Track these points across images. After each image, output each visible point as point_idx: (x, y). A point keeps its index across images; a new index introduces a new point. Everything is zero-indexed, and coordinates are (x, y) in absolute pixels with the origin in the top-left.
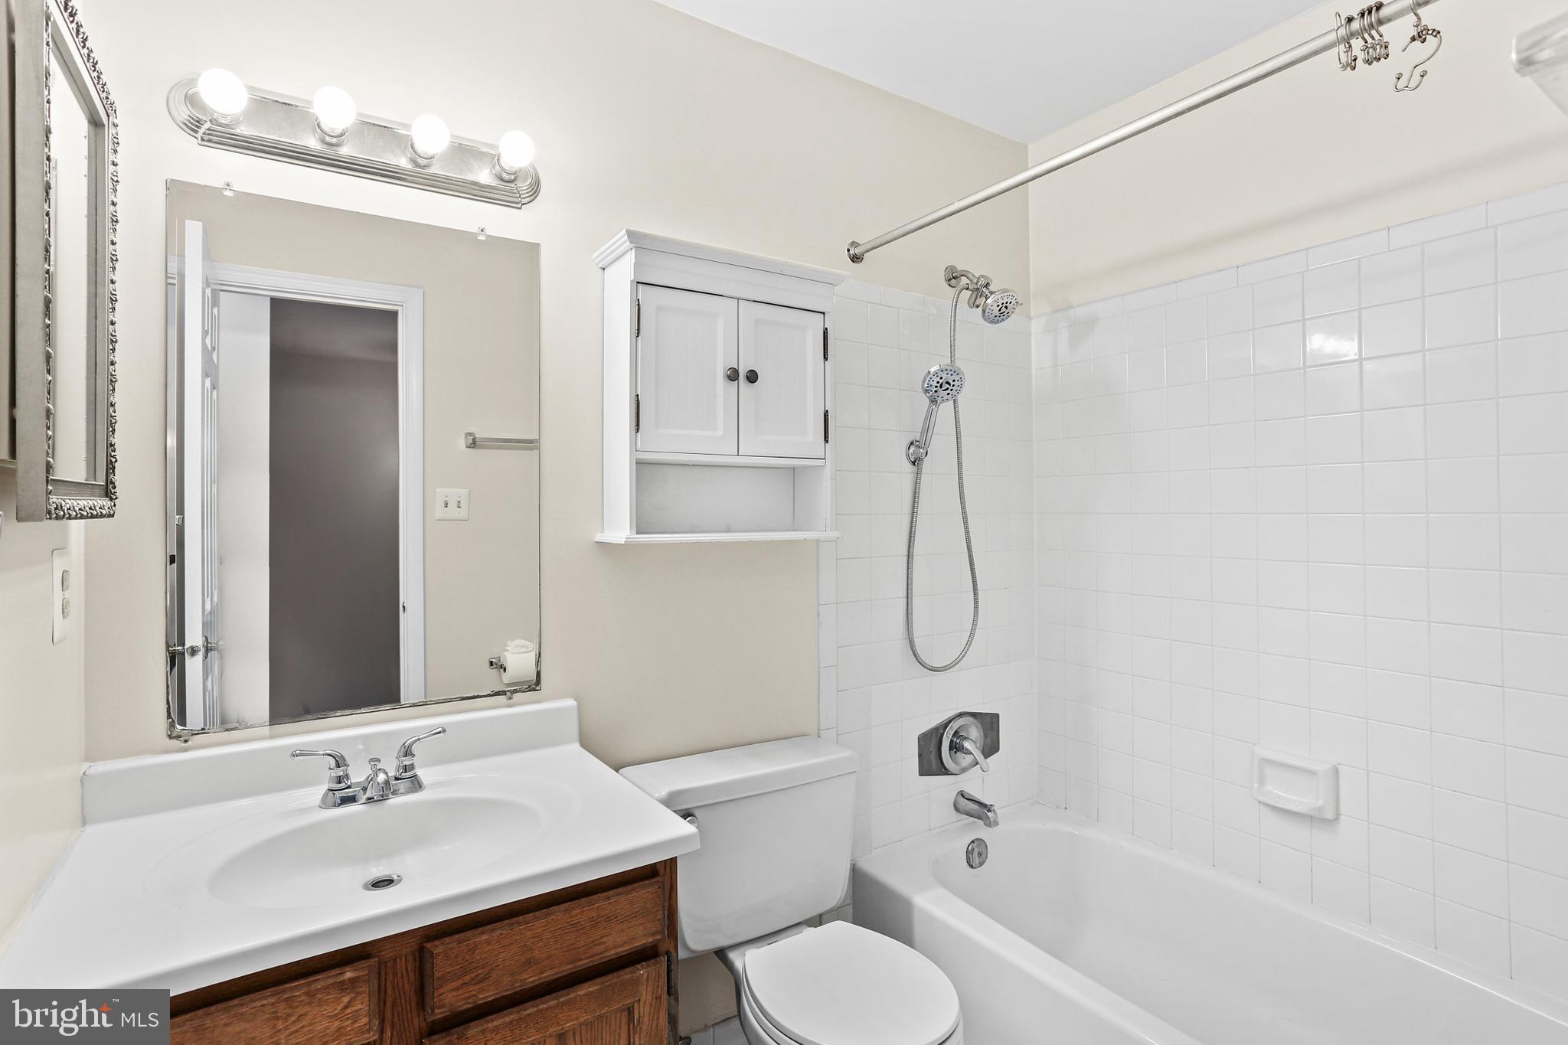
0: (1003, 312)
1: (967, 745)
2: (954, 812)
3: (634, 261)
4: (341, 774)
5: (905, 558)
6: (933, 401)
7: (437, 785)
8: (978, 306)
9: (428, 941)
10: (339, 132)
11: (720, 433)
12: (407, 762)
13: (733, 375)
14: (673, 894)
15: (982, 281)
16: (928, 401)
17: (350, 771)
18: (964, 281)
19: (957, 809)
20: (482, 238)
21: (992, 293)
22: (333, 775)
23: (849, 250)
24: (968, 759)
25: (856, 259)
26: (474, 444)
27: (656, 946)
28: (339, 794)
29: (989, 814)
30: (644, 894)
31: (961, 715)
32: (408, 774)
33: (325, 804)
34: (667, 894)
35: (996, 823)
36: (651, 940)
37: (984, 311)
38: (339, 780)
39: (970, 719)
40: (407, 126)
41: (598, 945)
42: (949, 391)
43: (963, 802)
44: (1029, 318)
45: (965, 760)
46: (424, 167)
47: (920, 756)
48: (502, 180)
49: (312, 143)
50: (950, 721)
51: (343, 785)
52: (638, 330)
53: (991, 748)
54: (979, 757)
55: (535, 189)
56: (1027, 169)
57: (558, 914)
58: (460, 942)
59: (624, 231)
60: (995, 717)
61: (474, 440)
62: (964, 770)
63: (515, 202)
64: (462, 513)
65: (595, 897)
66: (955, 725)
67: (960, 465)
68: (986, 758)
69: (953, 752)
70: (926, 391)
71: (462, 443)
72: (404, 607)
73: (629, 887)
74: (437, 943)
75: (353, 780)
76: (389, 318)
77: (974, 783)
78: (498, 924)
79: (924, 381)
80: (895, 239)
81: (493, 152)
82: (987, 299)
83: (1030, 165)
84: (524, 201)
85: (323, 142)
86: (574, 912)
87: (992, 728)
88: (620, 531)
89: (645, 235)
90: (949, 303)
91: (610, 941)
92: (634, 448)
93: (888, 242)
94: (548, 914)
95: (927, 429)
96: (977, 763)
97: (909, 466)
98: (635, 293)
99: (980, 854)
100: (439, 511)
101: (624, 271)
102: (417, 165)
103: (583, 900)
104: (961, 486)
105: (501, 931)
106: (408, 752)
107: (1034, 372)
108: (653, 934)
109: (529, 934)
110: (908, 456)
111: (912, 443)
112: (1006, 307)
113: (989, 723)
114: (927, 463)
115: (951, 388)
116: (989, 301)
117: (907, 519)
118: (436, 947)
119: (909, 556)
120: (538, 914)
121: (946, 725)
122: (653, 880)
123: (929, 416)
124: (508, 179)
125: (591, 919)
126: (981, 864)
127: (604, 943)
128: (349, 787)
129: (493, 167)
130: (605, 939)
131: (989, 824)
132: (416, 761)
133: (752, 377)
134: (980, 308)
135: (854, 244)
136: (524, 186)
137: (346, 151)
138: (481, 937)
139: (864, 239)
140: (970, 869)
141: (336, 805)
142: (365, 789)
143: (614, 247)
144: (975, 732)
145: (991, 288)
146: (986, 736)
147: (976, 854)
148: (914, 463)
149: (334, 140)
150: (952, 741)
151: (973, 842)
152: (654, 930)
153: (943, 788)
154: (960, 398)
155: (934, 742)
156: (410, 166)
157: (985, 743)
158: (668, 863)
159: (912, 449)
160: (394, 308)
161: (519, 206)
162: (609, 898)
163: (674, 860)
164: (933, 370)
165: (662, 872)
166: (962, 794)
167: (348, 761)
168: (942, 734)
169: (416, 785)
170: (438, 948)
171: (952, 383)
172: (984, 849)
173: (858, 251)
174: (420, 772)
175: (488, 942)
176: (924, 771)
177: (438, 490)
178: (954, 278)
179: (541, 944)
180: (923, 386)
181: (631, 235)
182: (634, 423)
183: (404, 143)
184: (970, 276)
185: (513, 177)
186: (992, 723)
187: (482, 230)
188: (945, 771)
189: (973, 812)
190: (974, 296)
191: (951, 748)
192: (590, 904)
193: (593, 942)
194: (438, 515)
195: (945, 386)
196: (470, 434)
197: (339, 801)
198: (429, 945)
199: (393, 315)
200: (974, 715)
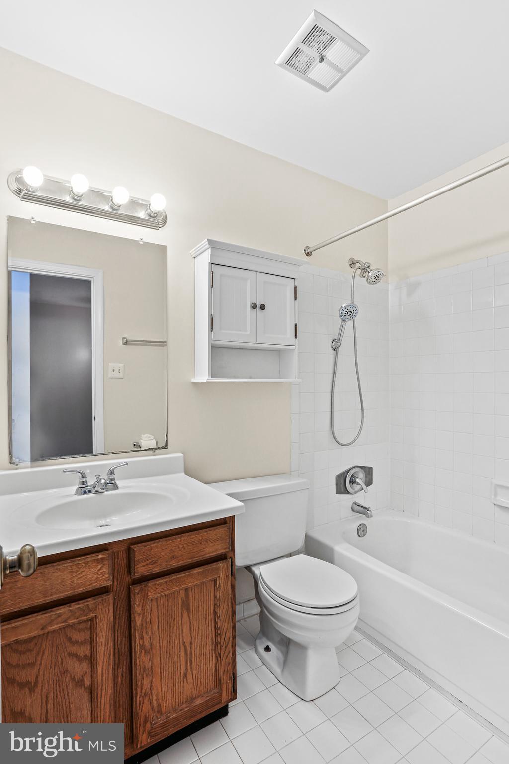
0: (377, 278)
1: (358, 480)
2: (352, 512)
3: (210, 253)
4: (84, 480)
5: (330, 394)
6: (344, 320)
7: (124, 488)
8: (364, 277)
9: (132, 545)
10: (80, 194)
11: (248, 333)
12: (112, 476)
13: (254, 306)
14: (233, 533)
15: (367, 265)
16: (341, 320)
17: (88, 479)
18: (358, 265)
19: (353, 510)
20: (141, 243)
21: (371, 270)
22: (81, 481)
23: (305, 250)
24: (358, 487)
25: (308, 254)
26: (126, 343)
27: (226, 554)
28: (83, 490)
29: (368, 512)
30: (221, 531)
31: (355, 467)
32: (112, 482)
33: (77, 493)
34: (231, 532)
35: (372, 516)
36: (224, 551)
37: (368, 279)
38: (83, 483)
39: (359, 469)
40: (110, 192)
41: (203, 551)
42: (351, 316)
43: (356, 508)
44: (388, 283)
45: (357, 487)
46: (116, 210)
47: (336, 485)
48: (150, 216)
49: (68, 199)
50: (350, 470)
51: (85, 486)
52: (212, 285)
53: (369, 483)
54: (364, 487)
55: (165, 221)
56: (387, 212)
57: (185, 537)
58: (145, 546)
59: (206, 240)
60: (371, 469)
61: (127, 341)
62: (356, 492)
63: (156, 227)
64: (121, 375)
65: (201, 531)
66: (352, 472)
67: (356, 350)
68: (367, 487)
69: (351, 484)
70: (341, 316)
71: (121, 342)
72: (95, 418)
73: (215, 528)
74: (136, 546)
75: (89, 484)
76: (87, 284)
77: (361, 498)
78: (160, 540)
79: (340, 311)
80: (328, 244)
81: (146, 203)
82: (369, 273)
83: (389, 210)
84: (160, 226)
85: (73, 199)
86: (192, 537)
87: (369, 474)
88: (203, 376)
89: (216, 241)
90: (351, 277)
91: (207, 550)
92: (210, 339)
93: (324, 246)
94: (181, 537)
95: (340, 334)
96: (363, 489)
97: (333, 351)
98: (210, 268)
99: (363, 531)
100: (111, 374)
101: (206, 257)
102: (113, 209)
103: (196, 532)
104: (356, 360)
105: (162, 542)
106: (112, 472)
107: (390, 308)
108: (225, 549)
109: (174, 544)
110: (332, 346)
111: (333, 341)
112: (378, 277)
113: (368, 471)
114: (340, 350)
115: (352, 314)
116: (370, 274)
117: (331, 375)
118: (135, 547)
119: (332, 392)
120: (177, 536)
121: (348, 471)
122: (225, 525)
123: (342, 327)
124: (153, 216)
125: (199, 540)
126: (364, 535)
127: (204, 551)
128: (87, 487)
129: (147, 210)
130: (205, 549)
131: (368, 516)
132: (116, 476)
133: (263, 307)
134: (366, 278)
135: (308, 247)
136: (160, 219)
137: (82, 203)
138: (153, 545)
139: (312, 245)
140: (359, 537)
141: (82, 494)
142: (94, 488)
143: (200, 247)
144: (361, 475)
145: (371, 268)
146: (366, 477)
147: (362, 531)
148: (334, 349)
149: (78, 199)
150: (351, 479)
151: (360, 525)
152: (225, 547)
153: (346, 500)
154: (356, 319)
155: (343, 478)
156: (110, 210)
157: (366, 480)
158: (231, 518)
159: (334, 343)
160: (90, 279)
161: (158, 228)
162: (206, 532)
163: (233, 517)
164: (344, 306)
165: (228, 522)
166: (355, 503)
167: (87, 475)
168: (347, 476)
169: (116, 487)
170: (136, 548)
171: (353, 312)
172: (365, 528)
173: (309, 250)
174: (117, 482)
175: (157, 547)
176: (338, 492)
177: (110, 364)
178: (354, 264)
179: (178, 549)
180: (339, 314)
181: (210, 241)
182: (210, 327)
183: (109, 199)
184: (360, 262)
185: (155, 215)
186: (369, 471)
187: (142, 239)
188: (348, 493)
189: (361, 511)
190: (363, 272)
191: (350, 483)
192: (199, 533)
193: (200, 550)
194: (110, 376)
195: (350, 313)
196: (125, 338)
197: (83, 492)
198: (132, 546)
199: (90, 282)
200: (361, 467)
